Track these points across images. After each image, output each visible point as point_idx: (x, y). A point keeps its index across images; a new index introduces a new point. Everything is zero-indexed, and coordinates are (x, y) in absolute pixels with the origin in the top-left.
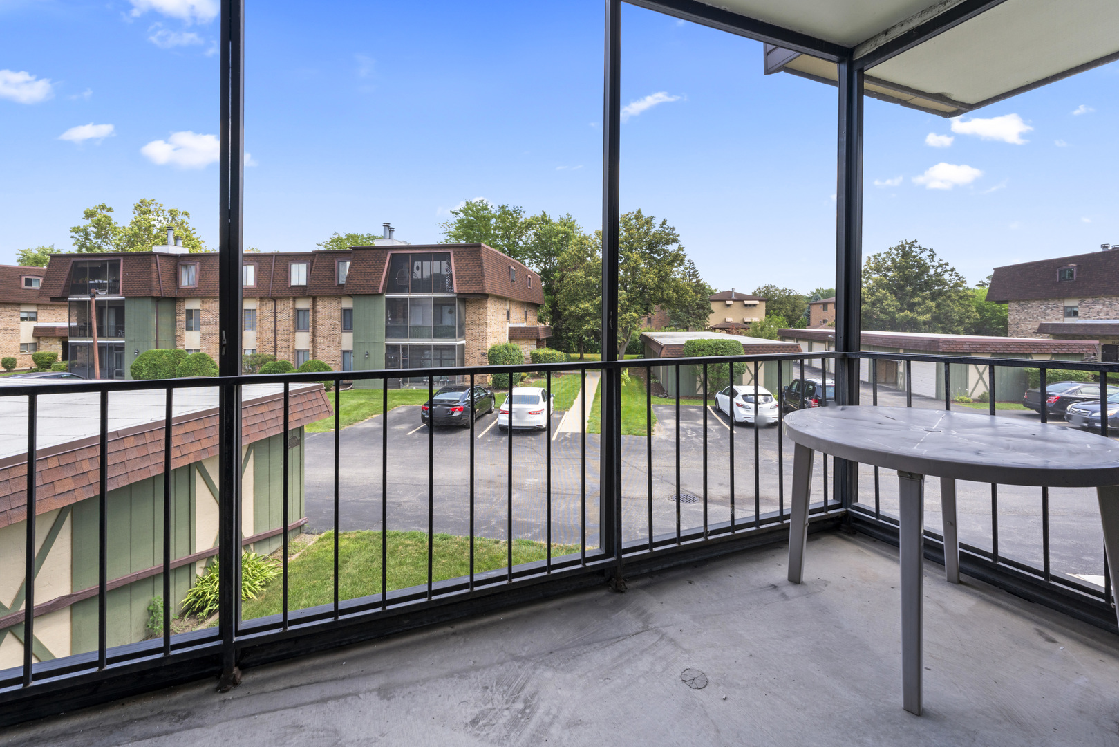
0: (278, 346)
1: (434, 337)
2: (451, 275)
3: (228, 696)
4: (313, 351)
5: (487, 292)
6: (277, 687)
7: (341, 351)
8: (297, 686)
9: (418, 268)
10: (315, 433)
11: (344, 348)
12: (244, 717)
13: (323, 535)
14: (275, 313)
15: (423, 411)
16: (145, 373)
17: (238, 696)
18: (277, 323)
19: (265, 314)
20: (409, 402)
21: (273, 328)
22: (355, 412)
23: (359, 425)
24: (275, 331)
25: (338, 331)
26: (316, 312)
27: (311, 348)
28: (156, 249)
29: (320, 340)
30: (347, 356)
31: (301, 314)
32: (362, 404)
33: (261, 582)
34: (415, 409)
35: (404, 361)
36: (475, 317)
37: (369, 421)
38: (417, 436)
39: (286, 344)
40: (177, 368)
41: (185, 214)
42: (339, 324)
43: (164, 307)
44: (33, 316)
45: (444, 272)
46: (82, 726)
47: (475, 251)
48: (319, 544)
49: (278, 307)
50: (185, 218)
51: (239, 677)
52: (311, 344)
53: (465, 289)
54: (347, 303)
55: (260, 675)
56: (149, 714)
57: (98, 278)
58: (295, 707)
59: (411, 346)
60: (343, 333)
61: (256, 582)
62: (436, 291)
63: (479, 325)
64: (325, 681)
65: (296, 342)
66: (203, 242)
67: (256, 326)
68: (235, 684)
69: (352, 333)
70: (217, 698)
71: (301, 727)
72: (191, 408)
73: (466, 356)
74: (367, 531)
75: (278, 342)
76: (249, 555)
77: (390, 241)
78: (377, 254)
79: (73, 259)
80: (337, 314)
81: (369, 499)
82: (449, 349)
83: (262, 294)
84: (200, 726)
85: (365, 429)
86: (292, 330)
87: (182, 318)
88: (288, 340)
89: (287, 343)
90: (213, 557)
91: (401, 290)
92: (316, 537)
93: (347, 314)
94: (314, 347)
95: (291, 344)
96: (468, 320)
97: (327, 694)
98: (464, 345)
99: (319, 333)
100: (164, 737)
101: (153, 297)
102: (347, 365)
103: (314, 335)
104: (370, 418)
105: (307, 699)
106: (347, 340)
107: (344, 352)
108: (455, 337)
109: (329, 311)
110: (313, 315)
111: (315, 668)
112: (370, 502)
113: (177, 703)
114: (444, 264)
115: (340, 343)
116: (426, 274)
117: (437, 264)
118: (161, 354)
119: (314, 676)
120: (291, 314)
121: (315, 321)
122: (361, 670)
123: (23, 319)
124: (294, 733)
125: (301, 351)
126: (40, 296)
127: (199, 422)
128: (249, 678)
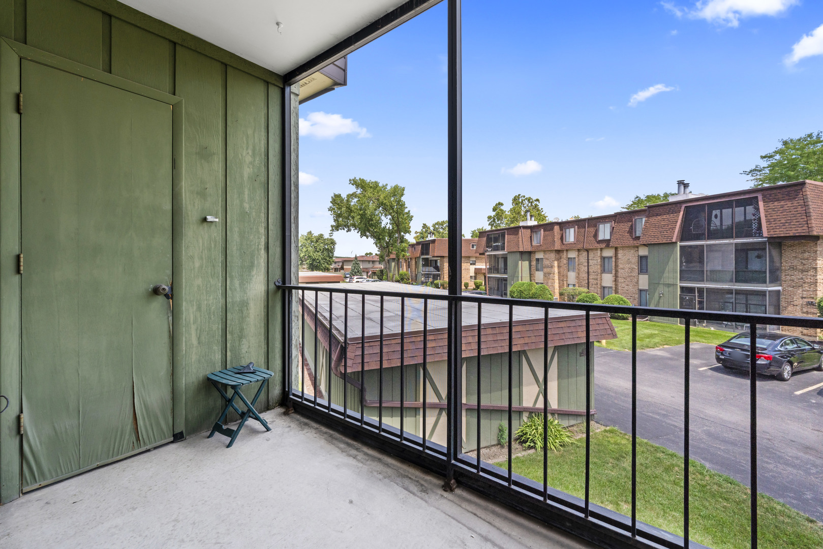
0: (590, 283)
1: (736, 282)
2: (759, 219)
3: (446, 494)
4: (616, 288)
5: (815, 233)
6: (468, 508)
7: (638, 289)
8: (478, 516)
9: (716, 216)
10: (612, 350)
11: (641, 288)
12: (445, 513)
13: (608, 428)
14: (588, 259)
15: (717, 351)
16: (516, 295)
17: (449, 498)
18: (589, 267)
19: (581, 261)
20: (704, 341)
21: (586, 270)
22: (648, 340)
23: (650, 351)
24: (588, 272)
25: (635, 273)
26: (618, 259)
27: (614, 286)
28: (521, 224)
29: (620, 280)
30: (643, 293)
31: (606, 260)
32: (655, 334)
33: (560, 442)
34: (710, 348)
35: (701, 303)
37: (660, 350)
38: (710, 373)
39: (595, 282)
40: (531, 293)
41: (537, 200)
42: (637, 268)
43: (525, 256)
44: (474, 262)
45: (750, 217)
46: (394, 465)
47: (797, 191)
48: (603, 434)
49: (589, 255)
50: (537, 203)
51: (454, 487)
52: (614, 283)
53: (781, 232)
54: (643, 252)
55: (465, 494)
56: (414, 478)
57: (497, 242)
58: (470, 529)
59: (707, 289)
60: (639, 275)
61: (557, 441)
62: (737, 237)
63: (803, 271)
64: (494, 526)
65: (603, 280)
66: (547, 217)
67: (575, 269)
68: (452, 490)
69: (647, 276)
70: (441, 492)
71: (465, 545)
72: (521, 317)
73: (783, 305)
74: (645, 441)
75: (590, 280)
76: (554, 421)
77: (685, 196)
78: (670, 208)
79: (487, 233)
80: (635, 260)
81: (651, 414)
82: (757, 295)
83: (580, 246)
84: (426, 502)
85: (656, 355)
86: (599, 272)
87: (534, 263)
88: (597, 279)
89: (597, 281)
90: (533, 412)
91: (698, 237)
92: (603, 428)
93: (642, 259)
94: (616, 285)
95: (599, 282)
96: (785, 265)
97: (490, 536)
98: (779, 291)
99: (619, 275)
100: (412, 495)
101: (520, 252)
102: (643, 301)
103: (616, 276)
104: (661, 347)
105: (478, 530)
106: (644, 281)
107: (641, 291)
108: (765, 282)
109: (628, 259)
110: (615, 261)
111: (493, 512)
112: (652, 417)
113: (426, 481)
114: (750, 209)
115: (637, 283)
116: (727, 222)
117: (739, 210)
118: (523, 284)
119: (490, 517)
120: (599, 261)
121: (616, 266)
122: (520, 537)
123: (471, 264)
124: (460, 545)
125: (606, 287)
126: (476, 253)
127: (524, 326)
128: (458, 491)
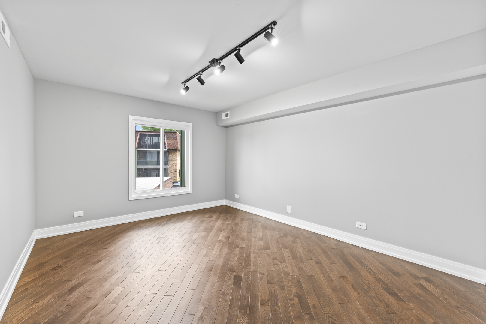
1: (158, 165)
35: (145, 174)
36: (172, 158)
47: (174, 134)
59: (148, 169)
63: (174, 161)
73: (169, 172)
91: (144, 147)
96: (170, 159)
98: (168, 168)
